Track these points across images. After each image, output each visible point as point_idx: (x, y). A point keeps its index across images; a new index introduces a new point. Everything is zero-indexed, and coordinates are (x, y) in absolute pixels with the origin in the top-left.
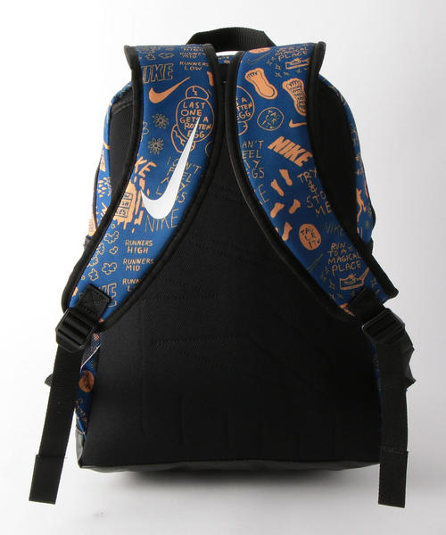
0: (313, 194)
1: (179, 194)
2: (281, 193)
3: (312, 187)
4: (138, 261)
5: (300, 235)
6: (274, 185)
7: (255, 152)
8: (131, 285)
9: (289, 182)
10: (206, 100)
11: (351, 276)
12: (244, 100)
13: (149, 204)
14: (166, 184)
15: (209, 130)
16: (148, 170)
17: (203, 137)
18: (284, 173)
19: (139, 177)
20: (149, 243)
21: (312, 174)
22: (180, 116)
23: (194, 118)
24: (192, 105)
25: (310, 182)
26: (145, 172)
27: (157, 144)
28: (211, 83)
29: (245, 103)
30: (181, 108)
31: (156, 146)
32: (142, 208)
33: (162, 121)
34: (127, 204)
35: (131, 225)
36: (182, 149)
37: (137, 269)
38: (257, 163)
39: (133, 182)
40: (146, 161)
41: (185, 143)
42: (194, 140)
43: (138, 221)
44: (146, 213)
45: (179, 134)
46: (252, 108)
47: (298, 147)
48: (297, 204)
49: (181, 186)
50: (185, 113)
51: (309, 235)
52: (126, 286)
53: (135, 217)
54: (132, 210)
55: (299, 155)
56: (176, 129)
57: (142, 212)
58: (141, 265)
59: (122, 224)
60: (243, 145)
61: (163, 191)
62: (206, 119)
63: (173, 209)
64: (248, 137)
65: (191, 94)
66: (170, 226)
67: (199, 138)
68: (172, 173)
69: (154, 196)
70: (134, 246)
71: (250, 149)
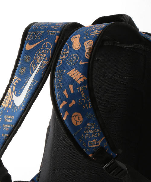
0: (83, 98)
1: (27, 95)
2: (67, 96)
3: (83, 94)
4: (8, 126)
5: (72, 118)
6: (65, 92)
7: (61, 76)
8: (5, 137)
9: (72, 91)
10: (50, 49)
11: (94, 140)
12: (65, 50)
13: (15, 98)
14: (23, 89)
15: (46, 64)
16: (17, 82)
17: (43, 67)
18: (71, 87)
19: (14, 85)
20: (13, 117)
21: (84, 88)
22: (36, 56)
23: (42, 58)
24: (43, 52)
25: (82, 92)
26: (16, 83)
27: (23, 70)
28: (56, 41)
29: (65, 51)
30: (38, 53)
31: (23, 71)
32: (12, 101)
33: (28, 59)
34: (7, 98)
35: (7, 108)
36: (33, 72)
37: (7, 129)
38: (60, 81)
39: (11, 88)
40: (17, 78)
41: (35, 70)
42: (39, 68)
43: (10, 107)
44: (13, 103)
45: (33, 65)
46: (67, 54)
47: (81, 74)
48: (73, 102)
49: (28, 91)
50: (39, 55)
51: (77, 118)
52: (3, 137)
53: (9, 104)
54: (8, 101)
55: (80, 78)
56: (33, 63)
57: (12, 102)
58: (9, 127)
59: (4, 107)
60: (57, 72)
61: (21, 93)
62: (46, 59)
63: (23, 101)
64: (60, 68)
65: (45, 46)
66: (21, 109)
67: (41, 68)
68: (26, 84)
69: (17, 95)
70: (7, 118)
71: (59, 74)
